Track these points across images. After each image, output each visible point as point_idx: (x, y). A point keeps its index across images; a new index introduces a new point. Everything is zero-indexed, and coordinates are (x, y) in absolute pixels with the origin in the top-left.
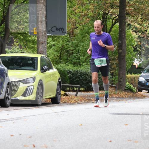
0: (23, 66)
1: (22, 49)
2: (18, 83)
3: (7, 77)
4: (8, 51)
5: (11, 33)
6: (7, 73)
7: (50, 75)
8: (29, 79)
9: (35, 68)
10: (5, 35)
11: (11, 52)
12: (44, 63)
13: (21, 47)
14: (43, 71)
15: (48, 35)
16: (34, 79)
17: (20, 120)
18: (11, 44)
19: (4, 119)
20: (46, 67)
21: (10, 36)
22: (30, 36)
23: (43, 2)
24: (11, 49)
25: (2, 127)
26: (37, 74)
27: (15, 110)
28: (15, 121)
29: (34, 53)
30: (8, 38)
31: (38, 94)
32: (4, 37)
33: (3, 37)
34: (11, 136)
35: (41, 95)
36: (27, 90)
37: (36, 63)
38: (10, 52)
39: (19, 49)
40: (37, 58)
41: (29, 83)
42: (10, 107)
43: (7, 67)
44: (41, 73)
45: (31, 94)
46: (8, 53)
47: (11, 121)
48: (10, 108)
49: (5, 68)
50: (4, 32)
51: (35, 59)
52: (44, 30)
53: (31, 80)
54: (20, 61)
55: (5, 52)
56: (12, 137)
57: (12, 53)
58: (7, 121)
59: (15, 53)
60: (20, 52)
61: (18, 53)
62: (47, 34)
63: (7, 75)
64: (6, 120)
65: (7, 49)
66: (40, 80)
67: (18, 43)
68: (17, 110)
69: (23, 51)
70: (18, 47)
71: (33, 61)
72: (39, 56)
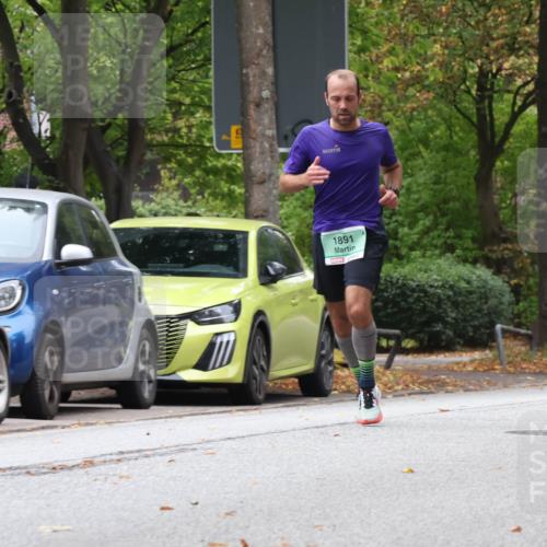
0: (196, 263)
1: (190, 203)
2: (182, 322)
3: (140, 300)
4: (141, 210)
5: (150, 146)
6: (139, 289)
7: (292, 295)
8: (218, 310)
9: (239, 271)
10: (130, 151)
11: (150, 211)
12: (271, 252)
13: (185, 196)
14: (267, 278)
15: (282, 150)
16: (237, 308)
17: (190, 454)
18: (151, 182)
19: (136, 448)
20: (278, 265)
21: (149, 156)
22: (219, 156)
23: (261, 31)
24: (151, 201)
25: (128, 477)
26: (245, 290)
27: (171, 417)
28: (174, 457)
29: (234, 217)
30: (141, 163)
31: (251, 361)
32: (128, 159)
33: (122, 162)
34: (163, 509)
35: (263, 363)
36: (212, 345)
37: (241, 253)
38: (147, 213)
39: (181, 203)
40: (245, 234)
41: (220, 321)
42: (153, 408)
43: (139, 267)
44: (262, 288)
45: (229, 362)
46: (141, 216)
47: (158, 458)
48: (156, 410)
49: (133, 269)
50: (126, 143)
51: (239, 237)
52: (270, 133)
53: (227, 313)
54: (183, 243)
55: (131, 214)
56: (167, 513)
57: (156, 215)
58: (147, 456)
59: (166, 214)
60: (185, 211)
61: (176, 215)
62: (280, 146)
63: (140, 293)
64: (142, 453)
65: (136, 204)
66: (259, 313)
67: (174, 182)
68: (180, 416)
69: (193, 210)
70: (176, 194)
71: (229, 244)
72: (252, 228)
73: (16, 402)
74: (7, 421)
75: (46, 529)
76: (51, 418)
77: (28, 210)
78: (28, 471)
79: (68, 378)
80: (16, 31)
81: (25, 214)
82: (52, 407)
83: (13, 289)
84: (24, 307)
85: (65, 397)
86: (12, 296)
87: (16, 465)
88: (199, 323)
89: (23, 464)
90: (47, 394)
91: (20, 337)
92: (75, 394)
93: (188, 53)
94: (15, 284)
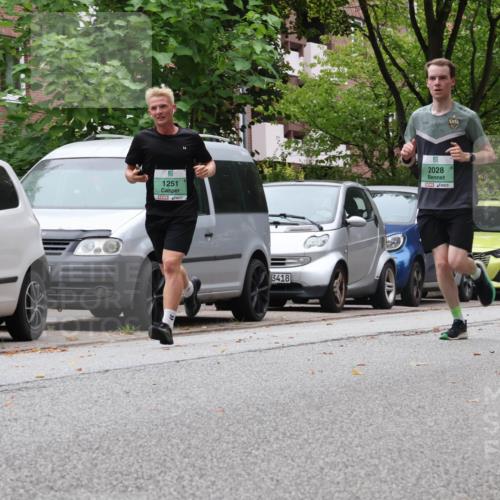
2: (487, 256)
17: (490, 326)
28: (481, 327)
34: (475, 355)
42: (471, 301)
48: (472, 303)
56: (477, 357)
73: (399, 298)
74: (394, 307)
75: (413, 364)
76: (417, 306)
77: (407, 197)
78: (404, 334)
79: (427, 285)
80: (405, 105)
81: (405, 199)
82: (418, 300)
83: (399, 239)
84: (404, 248)
85: (424, 295)
86: (399, 242)
87: (398, 330)
88: (497, 257)
89: (402, 329)
90: (415, 293)
91: (402, 263)
92: (429, 294)
93: (494, 115)
94: (400, 236)
